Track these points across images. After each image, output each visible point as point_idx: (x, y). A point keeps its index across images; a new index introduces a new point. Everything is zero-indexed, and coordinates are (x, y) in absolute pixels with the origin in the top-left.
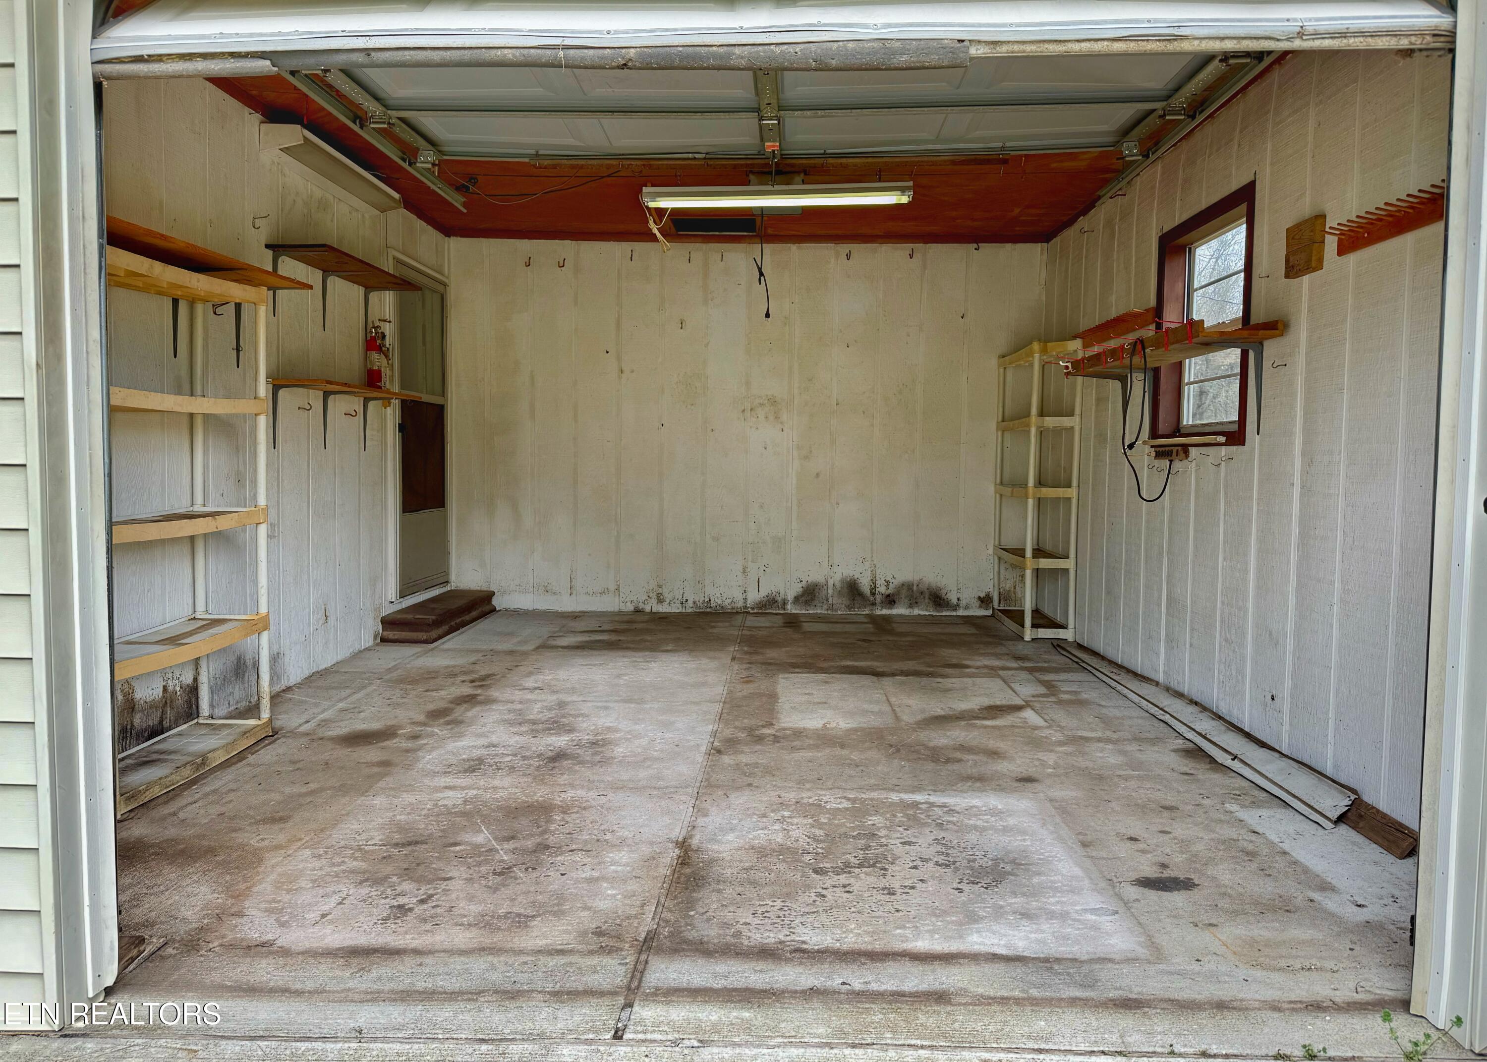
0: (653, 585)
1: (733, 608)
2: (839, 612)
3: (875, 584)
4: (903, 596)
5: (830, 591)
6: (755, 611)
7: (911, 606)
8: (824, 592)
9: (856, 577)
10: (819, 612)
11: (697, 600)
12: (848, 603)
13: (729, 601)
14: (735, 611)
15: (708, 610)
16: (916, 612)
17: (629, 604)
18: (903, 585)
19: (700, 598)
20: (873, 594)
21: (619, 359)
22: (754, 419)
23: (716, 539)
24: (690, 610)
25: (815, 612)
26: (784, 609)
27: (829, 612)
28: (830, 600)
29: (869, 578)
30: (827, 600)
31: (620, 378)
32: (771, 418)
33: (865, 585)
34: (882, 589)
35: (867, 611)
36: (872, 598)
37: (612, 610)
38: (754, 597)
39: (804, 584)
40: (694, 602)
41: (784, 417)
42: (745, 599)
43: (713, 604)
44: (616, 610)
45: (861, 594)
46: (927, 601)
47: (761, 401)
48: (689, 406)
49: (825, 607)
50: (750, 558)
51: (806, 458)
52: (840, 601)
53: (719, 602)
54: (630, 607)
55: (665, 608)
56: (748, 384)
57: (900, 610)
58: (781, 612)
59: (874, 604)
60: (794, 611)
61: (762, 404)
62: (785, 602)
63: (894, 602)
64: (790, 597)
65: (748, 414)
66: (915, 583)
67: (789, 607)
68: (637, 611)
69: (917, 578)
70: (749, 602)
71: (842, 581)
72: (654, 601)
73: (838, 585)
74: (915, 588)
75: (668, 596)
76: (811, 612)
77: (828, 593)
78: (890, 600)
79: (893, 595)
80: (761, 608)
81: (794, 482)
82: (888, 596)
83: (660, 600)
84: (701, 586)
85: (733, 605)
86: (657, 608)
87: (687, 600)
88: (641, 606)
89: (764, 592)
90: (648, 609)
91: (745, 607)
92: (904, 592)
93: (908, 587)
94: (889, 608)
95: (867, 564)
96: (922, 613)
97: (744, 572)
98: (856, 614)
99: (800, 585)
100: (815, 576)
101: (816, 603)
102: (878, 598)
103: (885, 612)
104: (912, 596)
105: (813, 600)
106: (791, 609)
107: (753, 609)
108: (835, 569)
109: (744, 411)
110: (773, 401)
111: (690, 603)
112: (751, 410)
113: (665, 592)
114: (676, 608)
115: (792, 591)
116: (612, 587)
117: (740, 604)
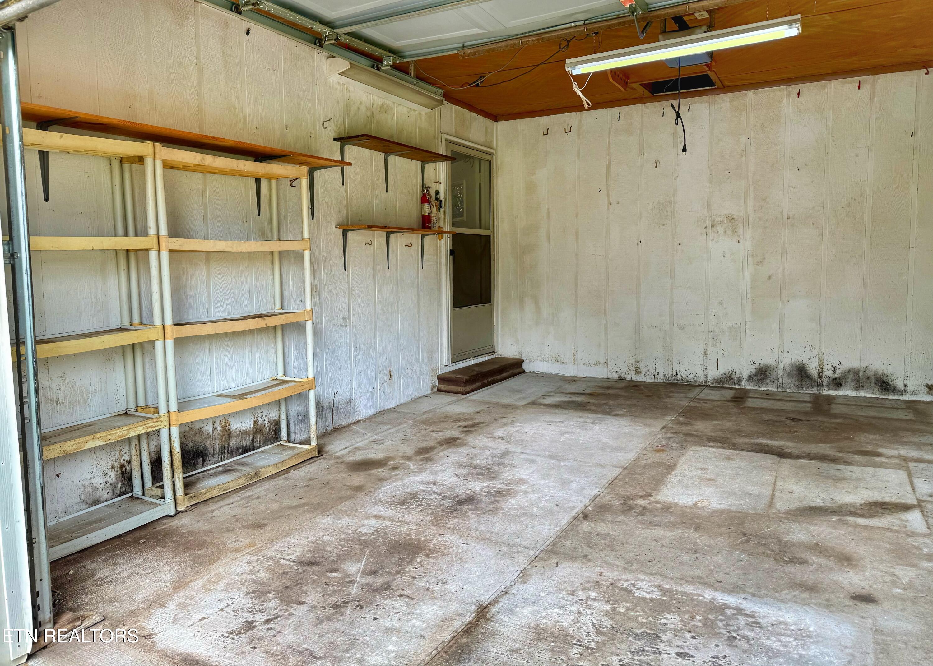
0: (632, 361)
1: (696, 382)
2: (788, 390)
3: (822, 368)
4: (849, 380)
5: (781, 373)
6: (714, 385)
7: (857, 389)
8: (775, 373)
9: (804, 362)
10: (770, 389)
11: (666, 373)
12: (797, 383)
13: (692, 376)
14: (697, 384)
15: (676, 382)
16: (862, 394)
17: (614, 373)
18: (849, 371)
19: (669, 372)
20: (820, 377)
21: (608, 195)
22: (713, 234)
23: (682, 328)
24: (661, 381)
25: (767, 389)
26: (739, 385)
27: (779, 390)
28: (781, 380)
29: (817, 364)
30: (778, 380)
31: (609, 209)
32: (729, 232)
33: (813, 369)
34: (829, 373)
35: (814, 391)
36: (819, 381)
37: (602, 377)
38: (713, 374)
39: (757, 365)
40: (664, 375)
41: (741, 231)
42: (706, 376)
43: (679, 377)
44: (606, 377)
45: (809, 377)
46: (873, 385)
47: (720, 219)
48: (661, 226)
49: (776, 385)
50: (710, 343)
51: (760, 263)
52: (789, 381)
53: (684, 376)
54: (615, 376)
55: (641, 378)
56: (709, 206)
57: (846, 392)
58: (737, 387)
59: (821, 385)
60: (748, 387)
61: (721, 222)
62: (740, 380)
63: (841, 385)
64: (745, 375)
65: (709, 230)
66: (862, 369)
67: (743, 383)
68: (620, 379)
69: (863, 365)
70: (709, 378)
71: (792, 365)
72: (633, 372)
73: (788, 369)
74: (861, 374)
75: (644, 370)
76: (763, 389)
77: (778, 374)
78: (837, 383)
79: (840, 379)
80: (719, 383)
81: (749, 283)
82: (835, 379)
83: (638, 372)
84: (670, 363)
85: (696, 379)
86: (635, 378)
87: (658, 374)
88: (623, 375)
89: (722, 370)
90: (628, 378)
91: (706, 381)
92: (850, 377)
93: (856, 372)
94: (836, 390)
95: (816, 352)
96: (868, 395)
97: (705, 354)
98: (804, 393)
99: (754, 366)
100: (768, 360)
101: (767, 381)
102: (825, 381)
103: (832, 392)
104: (859, 381)
105: (765, 379)
106: (745, 385)
107: (713, 383)
108: (785, 354)
109: (706, 227)
110: (731, 219)
111: (661, 375)
112: (713, 226)
113: (642, 366)
114: (649, 379)
115: (747, 371)
116: (602, 360)
117: (702, 379)
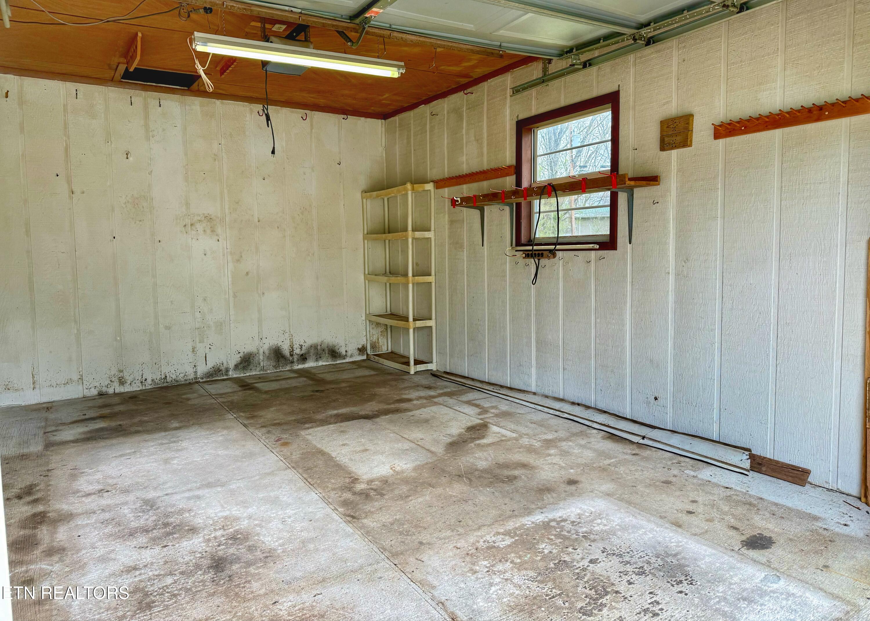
0: (114, 371)
1: (186, 380)
2: (269, 372)
3: (292, 348)
4: (311, 354)
5: (261, 357)
6: (204, 380)
7: (317, 360)
8: (257, 359)
9: (279, 345)
10: (254, 373)
11: (154, 378)
12: (274, 364)
13: (182, 375)
14: (188, 382)
15: (165, 384)
16: (320, 363)
17: (93, 389)
18: (311, 346)
19: (157, 376)
20: (292, 355)
21: (69, 182)
22: (194, 232)
23: (168, 328)
24: (150, 387)
25: (251, 374)
26: (227, 375)
27: (261, 372)
28: (262, 364)
29: (289, 345)
30: (259, 364)
31: (71, 198)
32: (208, 231)
33: (286, 350)
34: (297, 351)
35: (288, 368)
36: (291, 358)
37: (77, 396)
38: (202, 369)
39: (241, 354)
40: (153, 380)
41: (219, 230)
42: (196, 372)
43: (169, 379)
44: (81, 396)
45: (283, 357)
46: (327, 355)
47: (199, 218)
48: (138, 222)
49: (258, 369)
50: (197, 340)
51: (238, 261)
52: (269, 363)
53: (174, 377)
54: (94, 392)
55: (127, 389)
56: (187, 204)
57: (310, 364)
58: (225, 377)
59: (292, 362)
60: (235, 376)
61: (200, 221)
62: (227, 370)
63: (306, 359)
64: (232, 365)
65: (189, 228)
66: (319, 344)
67: (230, 373)
68: (101, 394)
69: (320, 340)
70: (198, 374)
71: (270, 349)
72: (116, 384)
73: (267, 352)
74: (319, 347)
75: (129, 379)
76: (248, 374)
77: (259, 359)
78: (303, 358)
79: (305, 354)
80: (208, 377)
81: (230, 279)
82: (302, 355)
83: (122, 382)
84: (157, 366)
85: (186, 378)
86: (120, 389)
87: (146, 380)
88: (104, 389)
89: (211, 364)
90: (111, 391)
91: (196, 378)
92: (312, 351)
93: (314, 347)
94: (303, 364)
95: (287, 335)
96: (324, 364)
97: (193, 351)
98: (281, 371)
99: (239, 356)
100: (249, 348)
101: (251, 366)
102: (296, 357)
103: (300, 366)
104: (317, 353)
105: (249, 365)
106: (233, 374)
107: (202, 379)
108: (264, 340)
109: (185, 226)
110: (209, 218)
111: (149, 381)
112: (192, 225)
113: (126, 375)
114: (136, 387)
115: (234, 360)
116: (75, 377)
117: (192, 376)
